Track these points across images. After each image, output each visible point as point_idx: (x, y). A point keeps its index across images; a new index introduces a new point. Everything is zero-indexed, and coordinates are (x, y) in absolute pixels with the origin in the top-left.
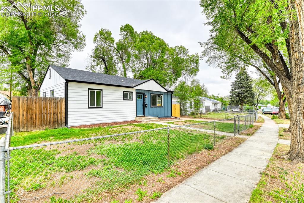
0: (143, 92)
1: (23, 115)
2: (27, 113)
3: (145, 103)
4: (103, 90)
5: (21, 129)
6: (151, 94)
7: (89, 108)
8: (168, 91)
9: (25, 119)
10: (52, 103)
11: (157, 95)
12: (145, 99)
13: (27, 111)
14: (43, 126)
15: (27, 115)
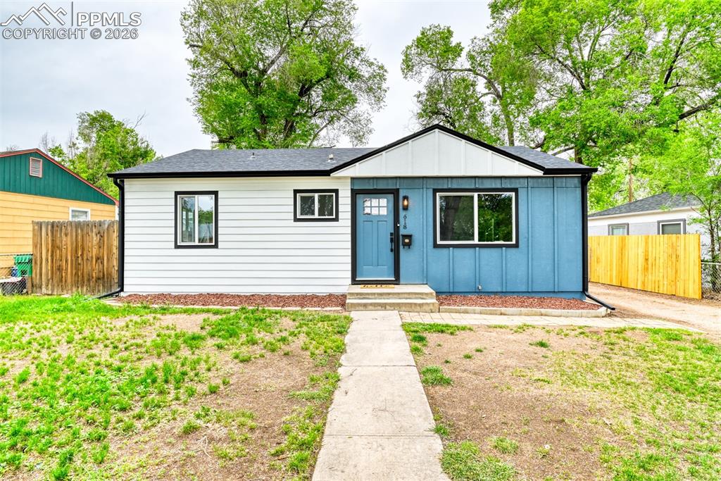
0: (391, 186)
1: (47, 260)
2: (52, 256)
3: (402, 232)
4: (219, 193)
5: (44, 290)
6: (435, 191)
7: (177, 247)
8: (548, 172)
9: (49, 268)
10: (94, 234)
11: (476, 195)
12: (402, 213)
13: (52, 252)
14: (78, 287)
15: (52, 260)
